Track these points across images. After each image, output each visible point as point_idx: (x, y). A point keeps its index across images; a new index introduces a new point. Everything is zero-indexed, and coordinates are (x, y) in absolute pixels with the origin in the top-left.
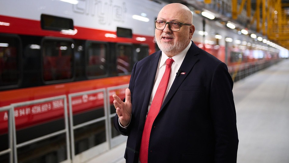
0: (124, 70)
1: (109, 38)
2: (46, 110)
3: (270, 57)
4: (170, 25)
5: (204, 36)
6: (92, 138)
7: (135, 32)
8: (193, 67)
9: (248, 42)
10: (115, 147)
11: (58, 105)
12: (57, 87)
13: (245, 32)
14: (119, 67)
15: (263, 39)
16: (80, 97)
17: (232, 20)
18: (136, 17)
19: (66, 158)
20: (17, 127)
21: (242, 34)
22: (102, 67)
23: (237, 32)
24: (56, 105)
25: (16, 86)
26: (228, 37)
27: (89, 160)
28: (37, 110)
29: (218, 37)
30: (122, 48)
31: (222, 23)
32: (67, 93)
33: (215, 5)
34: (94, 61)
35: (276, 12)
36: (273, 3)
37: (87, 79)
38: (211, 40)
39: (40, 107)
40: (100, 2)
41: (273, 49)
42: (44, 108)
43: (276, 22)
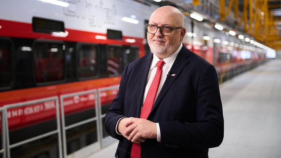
0: (114, 71)
1: (99, 40)
2: (38, 111)
3: (257, 57)
4: (162, 29)
5: (193, 37)
6: (83, 138)
7: (125, 34)
8: (183, 69)
9: (235, 43)
10: (106, 147)
11: (50, 106)
12: (49, 88)
13: (232, 33)
14: (110, 69)
15: (250, 40)
16: (72, 98)
17: (220, 21)
18: (126, 19)
20: (10, 128)
21: (230, 35)
22: (92, 68)
23: (225, 33)
24: (48, 106)
25: (9, 88)
26: (216, 38)
28: (29, 111)
29: (206, 38)
30: (112, 49)
31: (210, 25)
32: (59, 95)
33: (203, 8)
34: (84, 63)
35: (262, 14)
36: (260, 4)
37: (78, 80)
38: (200, 42)
39: (32, 109)
40: (90, 5)
41: (260, 49)
42: (36, 109)
43: (263, 23)
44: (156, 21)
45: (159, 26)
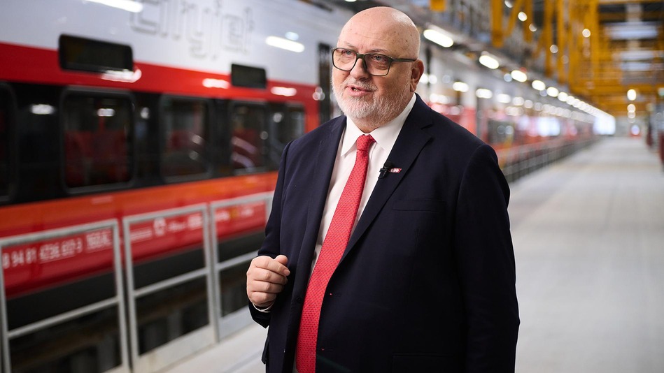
0: (246, 162)
1: (214, 89)
2: (71, 252)
3: (573, 131)
4: (367, 60)
5: (429, 84)
6: (175, 317)
7: (272, 75)
8: (418, 156)
9: (525, 98)
10: (228, 337)
11: (98, 243)
12: (97, 200)
13: (520, 76)
14: (237, 158)
15: (560, 92)
16: (149, 225)
17: (491, 48)
18: (274, 41)
19: (118, 363)
20: (9, 291)
21: (513, 80)
22: (194, 155)
23: (503, 76)
24: (95, 242)
26: (483, 88)
27: (172, 366)
28: (51, 253)
29: (459, 87)
30: (242, 111)
31: (469, 56)
32: (119, 215)
33: (453, 15)
34: (177, 142)
35: (586, 33)
36: (580, 12)
37: (162, 183)
38: (445, 95)
39: (57, 248)
40: (193, 6)
41: (580, 114)
42: (66, 248)
43: (587, 54)
44: (355, 42)
45: (361, 52)
